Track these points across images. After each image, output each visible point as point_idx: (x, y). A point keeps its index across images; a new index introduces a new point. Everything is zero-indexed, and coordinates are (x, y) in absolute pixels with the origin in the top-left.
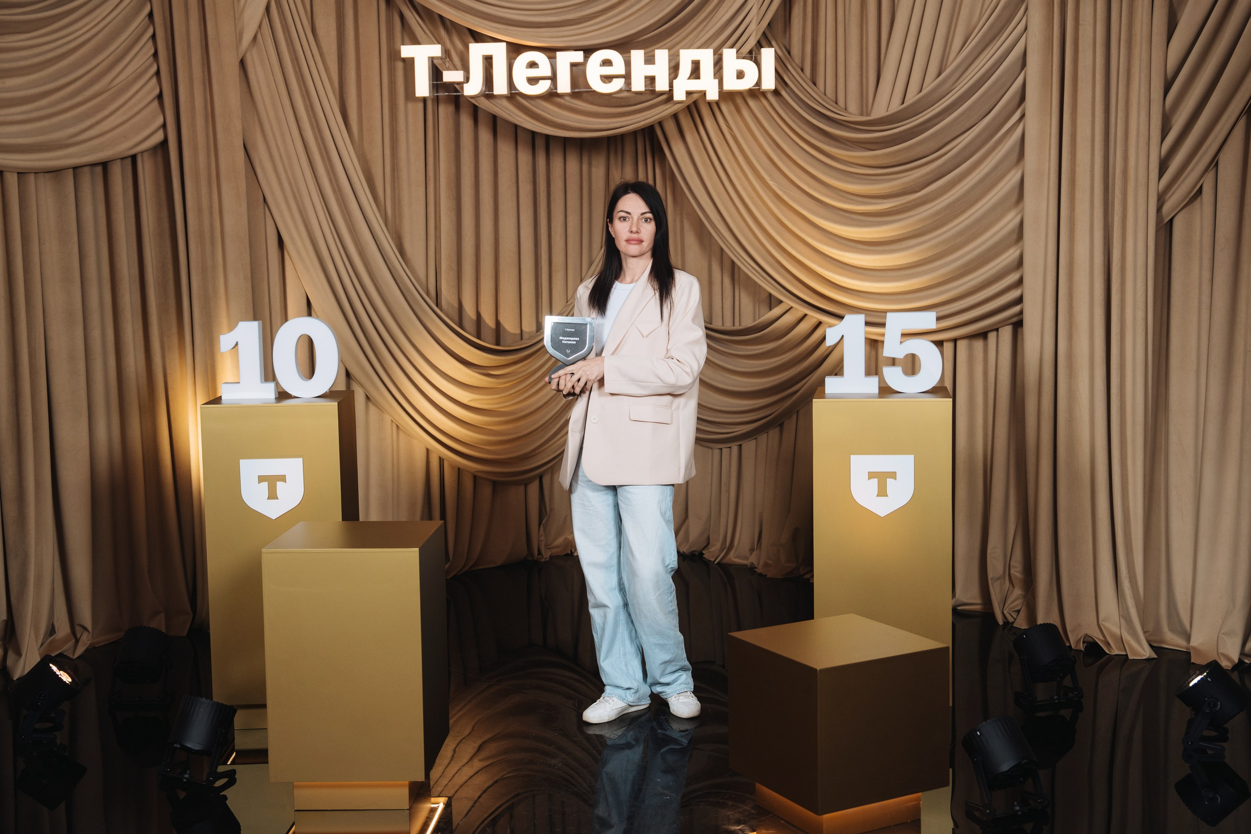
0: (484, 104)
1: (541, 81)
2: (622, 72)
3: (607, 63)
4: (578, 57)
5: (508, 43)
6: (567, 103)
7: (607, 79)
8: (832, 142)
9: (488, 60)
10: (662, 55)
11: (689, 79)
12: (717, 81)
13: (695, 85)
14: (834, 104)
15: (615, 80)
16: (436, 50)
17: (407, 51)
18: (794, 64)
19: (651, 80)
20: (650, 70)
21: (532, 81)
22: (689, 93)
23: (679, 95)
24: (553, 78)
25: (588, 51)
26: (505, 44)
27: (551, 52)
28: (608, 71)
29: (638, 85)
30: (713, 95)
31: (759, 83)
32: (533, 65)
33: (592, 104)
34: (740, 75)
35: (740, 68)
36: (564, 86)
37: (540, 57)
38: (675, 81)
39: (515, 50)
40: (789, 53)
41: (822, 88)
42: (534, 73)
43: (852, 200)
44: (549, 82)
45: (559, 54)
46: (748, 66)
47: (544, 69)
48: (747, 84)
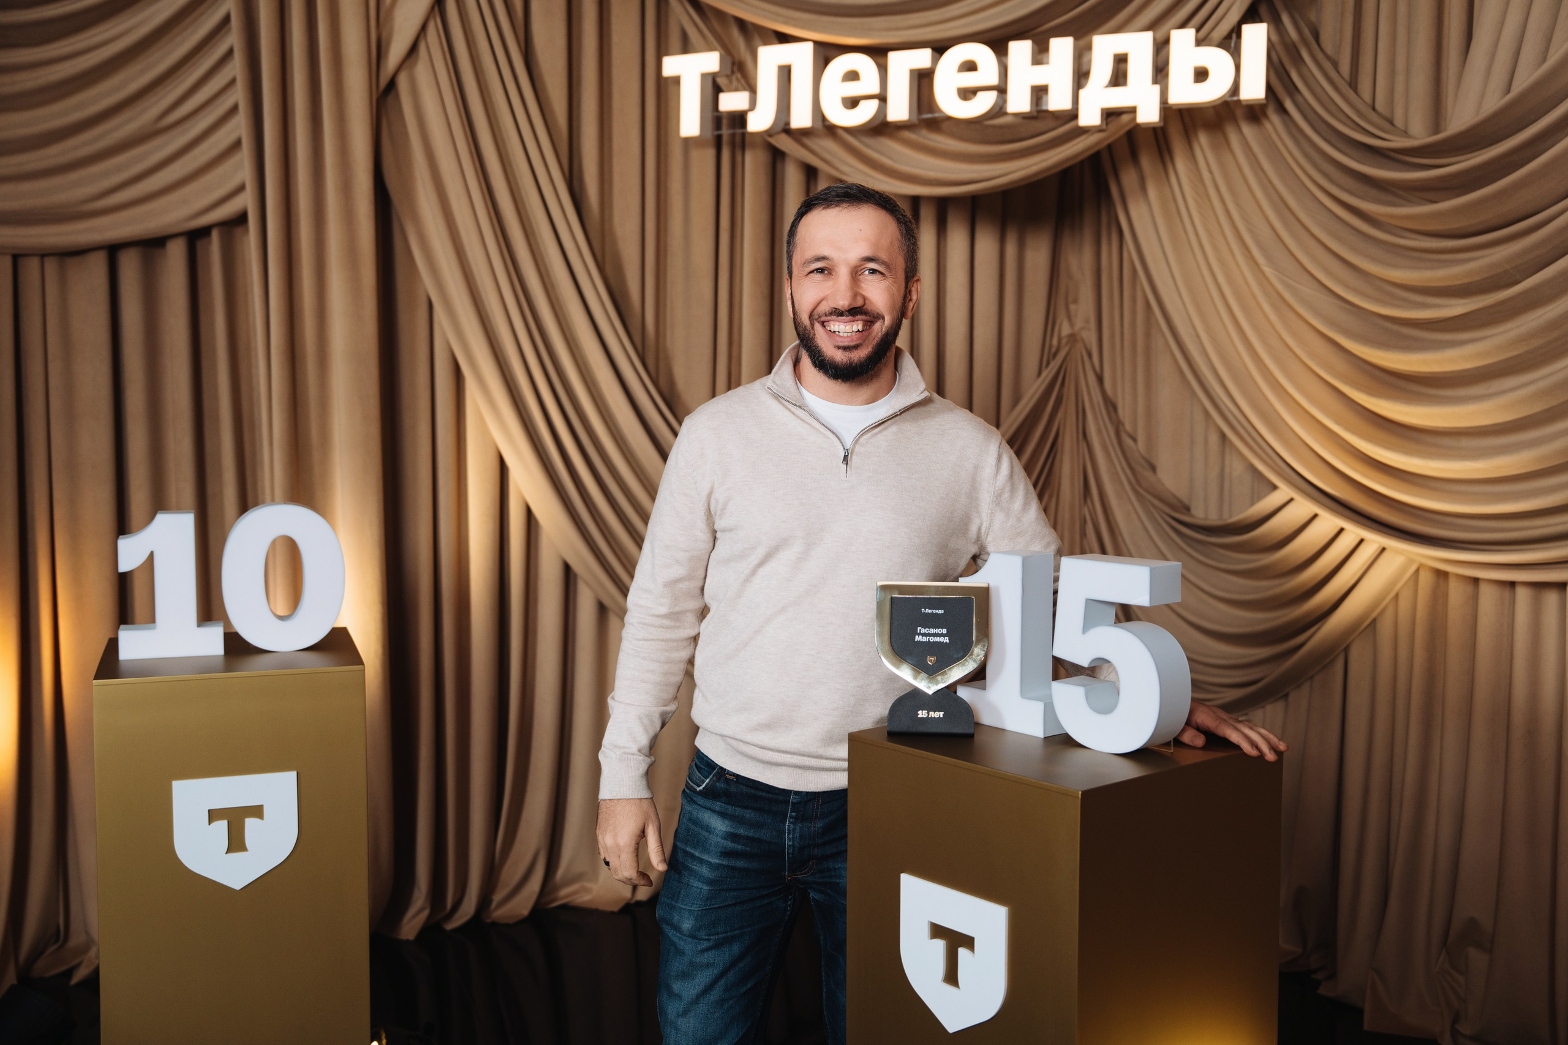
0: (784, 143)
1: (862, 103)
2: (994, 80)
3: (970, 66)
4: (922, 58)
5: (817, 43)
6: (920, 140)
7: (967, 94)
8: (1373, 192)
9: (785, 73)
10: (1062, 48)
11: (1107, 87)
12: (1157, 88)
13: (1118, 98)
14: (1387, 125)
15: (980, 94)
16: (710, 61)
17: (672, 65)
18: (1320, 56)
19: (1039, 92)
20: (1040, 75)
21: (852, 103)
22: (1110, 115)
23: (1090, 117)
24: (882, 98)
25: (940, 49)
26: (809, 46)
27: (878, 53)
28: (970, 80)
29: (1019, 102)
30: (1149, 114)
31: (1235, 89)
32: (852, 76)
33: (962, 139)
34: (1201, 75)
35: (1201, 63)
36: (899, 110)
37: (864, 64)
38: (1082, 92)
39: (826, 53)
40: (1316, 36)
41: (1366, 95)
42: (853, 89)
43: (1404, 300)
44: (875, 103)
45: (892, 56)
46: (1217, 59)
47: (869, 82)
48: (1211, 92)
